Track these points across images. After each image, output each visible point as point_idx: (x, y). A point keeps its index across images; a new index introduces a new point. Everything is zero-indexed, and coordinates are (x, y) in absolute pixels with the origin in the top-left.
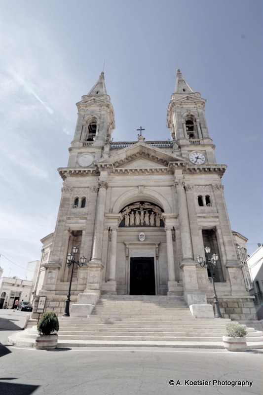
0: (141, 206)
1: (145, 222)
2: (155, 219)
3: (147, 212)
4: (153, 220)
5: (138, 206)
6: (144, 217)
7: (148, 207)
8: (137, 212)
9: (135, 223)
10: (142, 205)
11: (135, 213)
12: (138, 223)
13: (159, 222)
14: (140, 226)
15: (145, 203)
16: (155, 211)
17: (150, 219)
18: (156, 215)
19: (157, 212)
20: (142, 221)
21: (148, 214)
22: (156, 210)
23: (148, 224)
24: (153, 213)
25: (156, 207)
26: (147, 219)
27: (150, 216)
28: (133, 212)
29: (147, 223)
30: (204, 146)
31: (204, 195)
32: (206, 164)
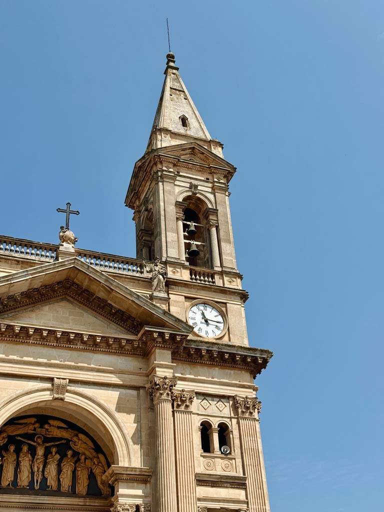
0: (38, 430)
1: (45, 479)
2: (74, 473)
3: (54, 450)
4: (70, 473)
5: (29, 430)
6: (45, 464)
7: (57, 433)
8: (25, 449)
9: (15, 482)
10: (41, 427)
11: (18, 451)
12: (24, 479)
13: (86, 483)
14: (30, 490)
15: (51, 422)
16: (75, 448)
17: (59, 471)
18: (79, 460)
19: (81, 450)
20: (38, 477)
21: (58, 457)
22: (81, 445)
23: (55, 488)
24: (70, 453)
25: (81, 436)
26: (52, 469)
27: (60, 462)
28: (12, 448)
29: (52, 482)
30: (223, 291)
31: (215, 422)
32: (225, 340)
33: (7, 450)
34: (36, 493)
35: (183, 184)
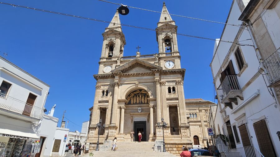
0: (140, 92)
4: (146, 100)
5: (138, 92)
6: (142, 98)
7: (144, 92)
11: (136, 97)
12: (138, 102)
15: (142, 90)
17: (144, 100)
18: (148, 97)
20: (140, 101)
24: (146, 96)
26: (143, 99)
27: (144, 98)
28: (135, 96)
29: (143, 102)
30: (174, 57)
31: (172, 87)
32: (174, 68)
33: (134, 97)
34: (140, 104)
35: (164, 34)
